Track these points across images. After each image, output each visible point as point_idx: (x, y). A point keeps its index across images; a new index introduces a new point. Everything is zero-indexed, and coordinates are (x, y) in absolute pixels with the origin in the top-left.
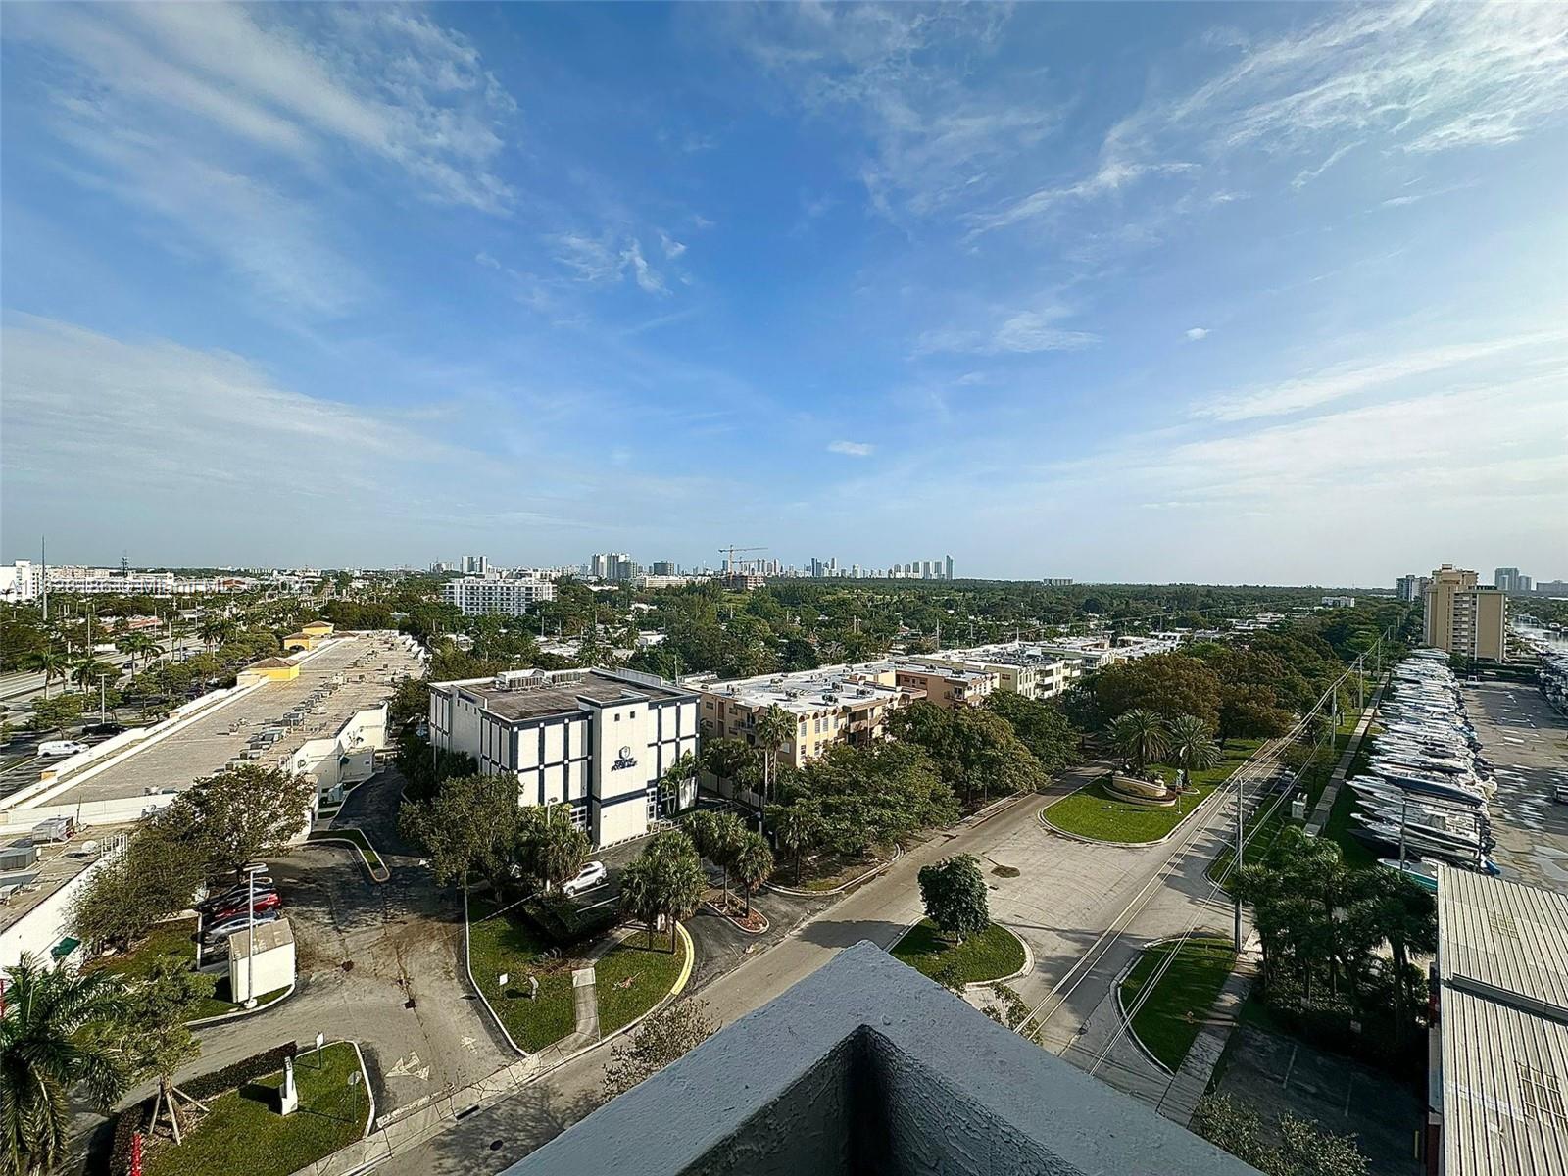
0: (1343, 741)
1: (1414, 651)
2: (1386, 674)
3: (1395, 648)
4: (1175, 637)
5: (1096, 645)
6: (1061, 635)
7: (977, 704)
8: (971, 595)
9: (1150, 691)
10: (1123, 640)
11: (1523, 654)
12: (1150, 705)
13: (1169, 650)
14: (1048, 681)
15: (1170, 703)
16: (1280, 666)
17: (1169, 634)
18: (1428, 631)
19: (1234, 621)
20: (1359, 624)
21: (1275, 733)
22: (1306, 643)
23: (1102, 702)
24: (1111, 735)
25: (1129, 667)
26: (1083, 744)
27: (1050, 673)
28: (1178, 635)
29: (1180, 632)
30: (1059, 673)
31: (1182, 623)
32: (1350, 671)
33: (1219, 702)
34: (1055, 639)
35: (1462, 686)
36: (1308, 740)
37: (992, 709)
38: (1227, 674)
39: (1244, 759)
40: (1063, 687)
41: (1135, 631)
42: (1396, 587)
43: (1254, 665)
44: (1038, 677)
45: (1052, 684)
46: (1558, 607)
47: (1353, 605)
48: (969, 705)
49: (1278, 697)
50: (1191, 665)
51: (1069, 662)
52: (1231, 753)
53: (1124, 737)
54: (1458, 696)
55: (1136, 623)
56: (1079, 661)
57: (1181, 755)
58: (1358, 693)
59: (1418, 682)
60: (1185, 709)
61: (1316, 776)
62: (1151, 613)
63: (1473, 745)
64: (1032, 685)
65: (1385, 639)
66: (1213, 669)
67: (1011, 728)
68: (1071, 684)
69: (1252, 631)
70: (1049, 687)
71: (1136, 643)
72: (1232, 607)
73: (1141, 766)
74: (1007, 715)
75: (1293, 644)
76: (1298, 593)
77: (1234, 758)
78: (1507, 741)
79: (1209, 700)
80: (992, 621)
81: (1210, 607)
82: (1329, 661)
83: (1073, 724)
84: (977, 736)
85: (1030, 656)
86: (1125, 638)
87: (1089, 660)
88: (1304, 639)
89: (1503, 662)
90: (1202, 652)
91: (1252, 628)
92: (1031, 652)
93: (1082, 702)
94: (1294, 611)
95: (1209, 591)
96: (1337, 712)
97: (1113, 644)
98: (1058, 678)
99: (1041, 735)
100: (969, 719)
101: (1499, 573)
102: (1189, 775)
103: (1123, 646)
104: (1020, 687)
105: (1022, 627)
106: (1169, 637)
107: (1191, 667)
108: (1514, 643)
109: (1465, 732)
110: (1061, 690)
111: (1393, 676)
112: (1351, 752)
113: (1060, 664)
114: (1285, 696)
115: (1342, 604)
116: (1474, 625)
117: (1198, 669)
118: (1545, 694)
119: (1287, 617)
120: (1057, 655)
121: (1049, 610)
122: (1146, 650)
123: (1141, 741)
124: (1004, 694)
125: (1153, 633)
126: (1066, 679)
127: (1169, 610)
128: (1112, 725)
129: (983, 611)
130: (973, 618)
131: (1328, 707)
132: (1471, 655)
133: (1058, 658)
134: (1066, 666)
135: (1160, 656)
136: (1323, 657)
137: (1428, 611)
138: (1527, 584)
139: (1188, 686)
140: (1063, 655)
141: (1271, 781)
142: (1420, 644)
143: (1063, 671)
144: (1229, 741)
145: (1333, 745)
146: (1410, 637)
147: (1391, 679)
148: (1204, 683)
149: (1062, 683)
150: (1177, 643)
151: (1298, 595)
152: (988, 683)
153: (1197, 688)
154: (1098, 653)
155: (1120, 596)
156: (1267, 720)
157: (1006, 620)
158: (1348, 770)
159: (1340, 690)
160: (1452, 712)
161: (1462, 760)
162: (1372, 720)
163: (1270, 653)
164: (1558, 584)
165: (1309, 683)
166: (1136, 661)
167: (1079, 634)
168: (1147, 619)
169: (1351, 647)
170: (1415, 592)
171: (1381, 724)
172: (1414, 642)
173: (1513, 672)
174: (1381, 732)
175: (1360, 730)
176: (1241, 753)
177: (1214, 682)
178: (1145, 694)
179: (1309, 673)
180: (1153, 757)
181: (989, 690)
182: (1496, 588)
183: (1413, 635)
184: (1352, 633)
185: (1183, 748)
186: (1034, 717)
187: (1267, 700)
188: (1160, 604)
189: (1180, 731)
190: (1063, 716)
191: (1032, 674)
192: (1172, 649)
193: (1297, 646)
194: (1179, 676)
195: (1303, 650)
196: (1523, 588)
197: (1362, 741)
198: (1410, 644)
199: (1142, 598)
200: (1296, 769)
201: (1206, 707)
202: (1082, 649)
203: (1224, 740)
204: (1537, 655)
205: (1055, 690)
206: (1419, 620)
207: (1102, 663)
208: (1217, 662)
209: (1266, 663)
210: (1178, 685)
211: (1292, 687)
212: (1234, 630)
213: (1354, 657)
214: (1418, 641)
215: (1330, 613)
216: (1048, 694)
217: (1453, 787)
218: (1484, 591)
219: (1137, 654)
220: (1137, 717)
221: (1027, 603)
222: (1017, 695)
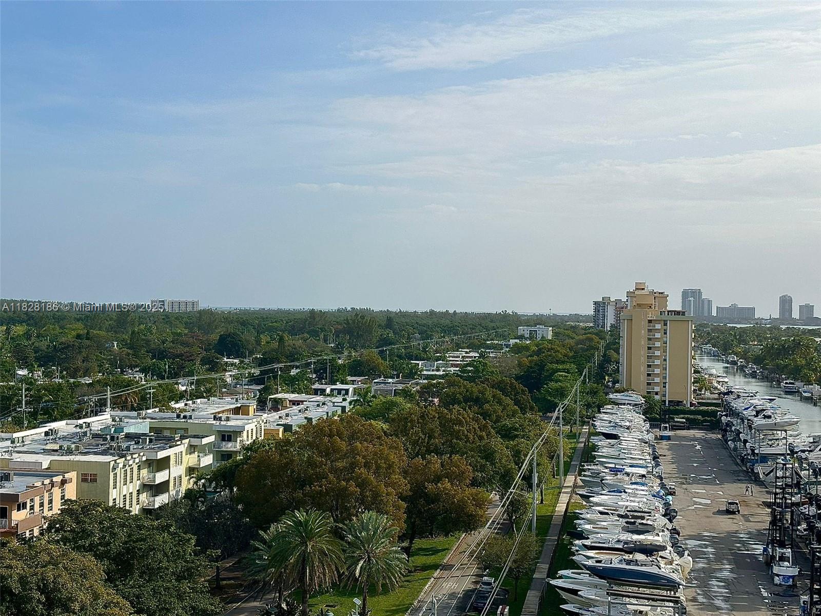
0: (545, 522)
1: (611, 396)
2: (586, 429)
3: (594, 393)
4: (347, 391)
5: (236, 411)
6: (181, 396)
7: (36, 532)
8: (19, 330)
9: (320, 477)
10: (275, 399)
11: (708, 394)
12: (318, 502)
13: (339, 412)
14: (161, 477)
15: (342, 494)
16: (476, 426)
17: (339, 386)
18: (624, 369)
19: (420, 363)
20: (557, 362)
21: (470, 523)
22: (503, 390)
23: (247, 505)
24: (261, 558)
25: (287, 442)
26: (218, 578)
27: (164, 464)
28: (351, 388)
29: (353, 382)
30: (179, 462)
31: (356, 369)
32: (550, 427)
33: (405, 485)
34: (173, 404)
35: (656, 438)
36: (507, 528)
37: (65, 540)
38: (414, 443)
39: (435, 567)
40: (187, 484)
41: (292, 384)
42: (592, 313)
43: (446, 426)
44: (144, 472)
45: (167, 482)
46: (735, 336)
47: (550, 337)
48: (22, 539)
49: (474, 471)
50: (371, 434)
51: (195, 441)
52: (420, 560)
53: (279, 558)
54: (654, 451)
55: (294, 372)
56: (212, 439)
57: (357, 574)
58: (558, 456)
59: (615, 437)
60: (362, 501)
61: (517, 578)
62: (314, 354)
63: (669, 514)
64: (134, 487)
65: (584, 382)
66: (397, 436)
67: (97, 568)
68: (199, 479)
69: (441, 377)
70: (162, 488)
71: (295, 403)
72: (417, 343)
73: (304, 602)
74: (91, 548)
75: (489, 393)
76: (492, 321)
77: (425, 568)
78: (696, 503)
79: (393, 485)
80: (62, 378)
81: (390, 344)
82: (528, 415)
83: (203, 545)
84: (36, 595)
85: (129, 437)
86: (279, 396)
87: (227, 436)
88: (500, 386)
89: (692, 404)
90: (383, 412)
91: (441, 373)
92: (132, 430)
93: (217, 508)
94: (488, 347)
95: (390, 320)
96: (538, 486)
97: (262, 405)
98: (177, 470)
99: (151, 573)
100: (20, 564)
101: (685, 294)
102: (368, 604)
103: (275, 409)
104: (113, 494)
105: (117, 385)
106: (339, 391)
107: (370, 436)
108: (701, 383)
109: (661, 497)
110: (183, 489)
111: (592, 430)
112: (552, 538)
113: (182, 448)
114: (482, 469)
115: (539, 337)
116: (665, 360)
117: (379, 438)
118: (726, 441)
119: (481, 356)
120: (175, 430)
121: (160, 355)
122: (309, 414)
123: (304, 560)
124: (85, 509)
125: (317, 386)
126: (191, 470)
127: (338, 350)
128: (264, 541)
129: (45, 360)
130: (22, 372)
131: (527, 479)
132: (663, 399)
133: (177, 437)
134: (192, 449)
135: (329, 421)
136: (521, 409)
137: (624, 342)
138: (709, 310)
139: (367, 465)
140: (186, 430)
141: (468, 594)
142: (617, 386)
143: (185, 458)
144: (418, 543)
145: (534, 532)
146: (607, 378)
147: (591, 434)
148: (387, 459)
149: (185, 479)
150: (349, 400)
151: (493, 324)
152: (57, 492)
153: (378, 467)
154: (239, 423)
155: (270, 330)
156: (460, 508)
157: (86, 373)
158: (551, 564)
159: (540, 455)
160: (648, 472)
161: (660, 534)
162: (573, 492)
163: (465, 410)
164: (734, 308)
165: (507, 448)
166: (296, 432)
167: (209, 393)
168: (309, 364)
169: (550, 394)
170: (610, 320)
171: (582, 496)
172: (610, 384)
173: (700, 417)
174: (583, 507)
175: (561, 508)
176: (431, 560)
177: (398, 457)
178: (310, 484)
179: (507, 434)
180: (320, 586)
181: (57, 506)
182: (683, 314)
183: (610, 375)
184: (550, 378)
185: (362, 562)
186: (138, 545)
187: (461, 476)
188: (325, 341)
189: (357, 537)
190: (188, 536)
191: (135, 468)
192: (343, 408)
193: (494, 396)
194: (353, 452)
195: (500, 402)
196: (706, 314)
197: (564, 521)
198: (607, 387)
199: (302, 331)
200: (495, 573)
201: (390, 496)
202: (215, 418)
203: (411, 543)
204: (719, 394)
205: (173, 492)
206: (615, 355)
207: (246, 439)
208: (401, 425)
209: (460, 423)
210: (353, 466)
211: (489, 455)
212: (421, 376)
213: (552, 407)
214: (615, 382)
215: (527, 348)
216: (162, 500)
217: (654, 570)
218: (674, 317)
219: (296, 418)
220: (299, 523)
221: (123, 344)
222: (108, 509)
